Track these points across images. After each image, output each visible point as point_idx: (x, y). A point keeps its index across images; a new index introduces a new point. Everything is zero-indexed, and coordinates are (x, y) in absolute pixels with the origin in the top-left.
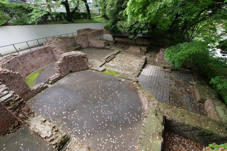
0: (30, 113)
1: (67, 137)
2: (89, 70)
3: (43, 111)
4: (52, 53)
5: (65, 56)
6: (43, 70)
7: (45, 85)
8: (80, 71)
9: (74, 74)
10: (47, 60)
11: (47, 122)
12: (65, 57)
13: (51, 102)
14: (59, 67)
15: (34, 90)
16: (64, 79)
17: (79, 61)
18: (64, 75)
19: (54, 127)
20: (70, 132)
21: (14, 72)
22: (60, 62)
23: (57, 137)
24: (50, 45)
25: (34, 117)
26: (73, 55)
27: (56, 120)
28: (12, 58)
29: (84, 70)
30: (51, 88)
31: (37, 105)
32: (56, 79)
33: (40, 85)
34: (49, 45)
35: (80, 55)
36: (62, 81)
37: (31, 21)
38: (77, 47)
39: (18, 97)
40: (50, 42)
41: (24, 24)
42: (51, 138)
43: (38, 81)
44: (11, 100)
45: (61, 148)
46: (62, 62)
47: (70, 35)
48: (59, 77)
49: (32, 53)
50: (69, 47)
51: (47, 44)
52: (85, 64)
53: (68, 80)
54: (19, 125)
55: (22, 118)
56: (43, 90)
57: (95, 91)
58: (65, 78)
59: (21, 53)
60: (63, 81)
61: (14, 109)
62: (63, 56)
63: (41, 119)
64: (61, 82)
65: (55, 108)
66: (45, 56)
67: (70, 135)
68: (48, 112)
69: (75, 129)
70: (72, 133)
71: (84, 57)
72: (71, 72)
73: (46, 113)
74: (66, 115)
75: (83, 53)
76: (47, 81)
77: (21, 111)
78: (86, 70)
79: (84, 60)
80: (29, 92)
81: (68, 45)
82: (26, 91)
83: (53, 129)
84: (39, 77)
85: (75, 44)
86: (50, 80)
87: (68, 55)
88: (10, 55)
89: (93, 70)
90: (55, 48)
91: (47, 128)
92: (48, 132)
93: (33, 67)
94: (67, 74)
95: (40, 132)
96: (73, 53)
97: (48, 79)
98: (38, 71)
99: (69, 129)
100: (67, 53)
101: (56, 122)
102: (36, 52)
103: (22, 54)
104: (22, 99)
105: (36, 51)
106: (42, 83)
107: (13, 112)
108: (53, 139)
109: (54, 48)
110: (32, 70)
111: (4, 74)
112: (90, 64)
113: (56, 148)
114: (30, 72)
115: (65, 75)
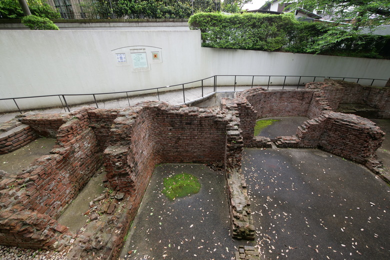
0: (237, 165)
1: (253, 235)
2: (363, 167)
3: (248, 172)
4: (310, 103)
5: (333, 117)
6: (279, 121)
7: (270, 143)
8: (339, 156)
9: (324, 155)
10: (293, 110)
11: (246, 191)
12: (329, 119)
13: (263, 169)
14: (306, 130)
15: (255, 140)
16: (300, 152)
17: (354, 138)
18: (305, 145)
19: (248, 205)
20: (259, 232)
21: (253, 110)
22: (316, 123)
23: (243, 221)
24: (315, 90)
25: (237, 172)
26: (349, 122)
27: (254, 198)
28: (260, 92)
29: (351, 160)
30: (275, 152)
31: (247, 160)
32: (289, 143)
33: (265, 138)
34: (312, 90)
35: (368, 129)
36: (295, 153)
37: (313, 48)
38: (364, 109)
39: (241, 140)
40: (319, 84)
41: (298, 52)
42: (238, 214)
43: (265, 132)
44: (235, 138)
45: (238, 238)
46: (317, 125)
47: (364, 83)
48: (294, 143)
49: (282, 93)
50: (346, 103)
51: (312, 87)
52: (363, 151)
53: (305, 157)
54: (221, 167)
55: (229, 164)
56: (264, 147)
57: (349, 218)
58: (302, 150)
59: (271, 89)
60: (297, 153)
61: (230, 149)
62: (327, 116)
63: (243, 182)
64: (293, 153)
65: (262, 181)
66: (296, 103)
67: (258, 237)
68: (252, 179)
69: (269, 238)
70: (261, 238)
71: (373, 137)
72: (320, 147)
73: (250, 178)
74: (270, 205)
75: (378, 127)
76: (276, 138)
77: (234, 156)
78: (356, 162)
79: (368, 142)
80: (250, 139)
81: (347, 99)
82: (248, 137)
83: (246, 206)
84: (269, 127)
85: (362, 102)
86: (280, 141)
87: (340, 117)
88: (260, 87)
89: (377, 173)
90: (320, 97)
91: (242, 198)
92: (240, 203)
93: (271, 111)
94: (310, 148)
95: (233, 195)
96: (352, 119)
97: (278, 137)
98: (273, 120)
99: (261, 228)
100: (339, 113)
101: (252, 199)
102: (288, 94)
103: (273, 90)
104: (243, 145)
105: (289, 92)
106: (268, 138)
107: (228, 151)
108: (239, 219)
109: (317, 97)
110: (267, 115)
111: (245, 107)
112: (376, 157)
113: (235, 231)
114: (263, 116)
115: (307, 146)
